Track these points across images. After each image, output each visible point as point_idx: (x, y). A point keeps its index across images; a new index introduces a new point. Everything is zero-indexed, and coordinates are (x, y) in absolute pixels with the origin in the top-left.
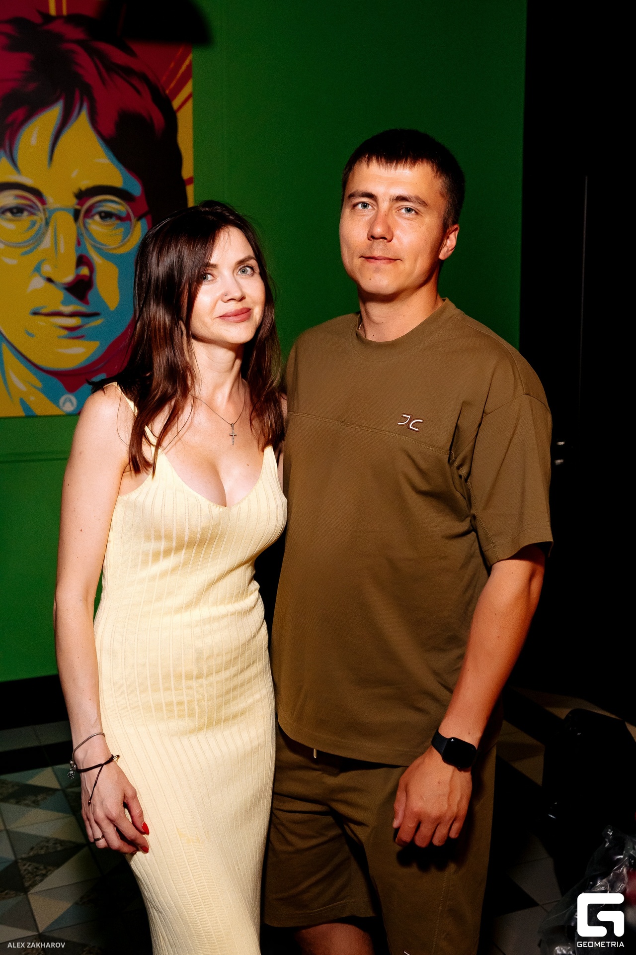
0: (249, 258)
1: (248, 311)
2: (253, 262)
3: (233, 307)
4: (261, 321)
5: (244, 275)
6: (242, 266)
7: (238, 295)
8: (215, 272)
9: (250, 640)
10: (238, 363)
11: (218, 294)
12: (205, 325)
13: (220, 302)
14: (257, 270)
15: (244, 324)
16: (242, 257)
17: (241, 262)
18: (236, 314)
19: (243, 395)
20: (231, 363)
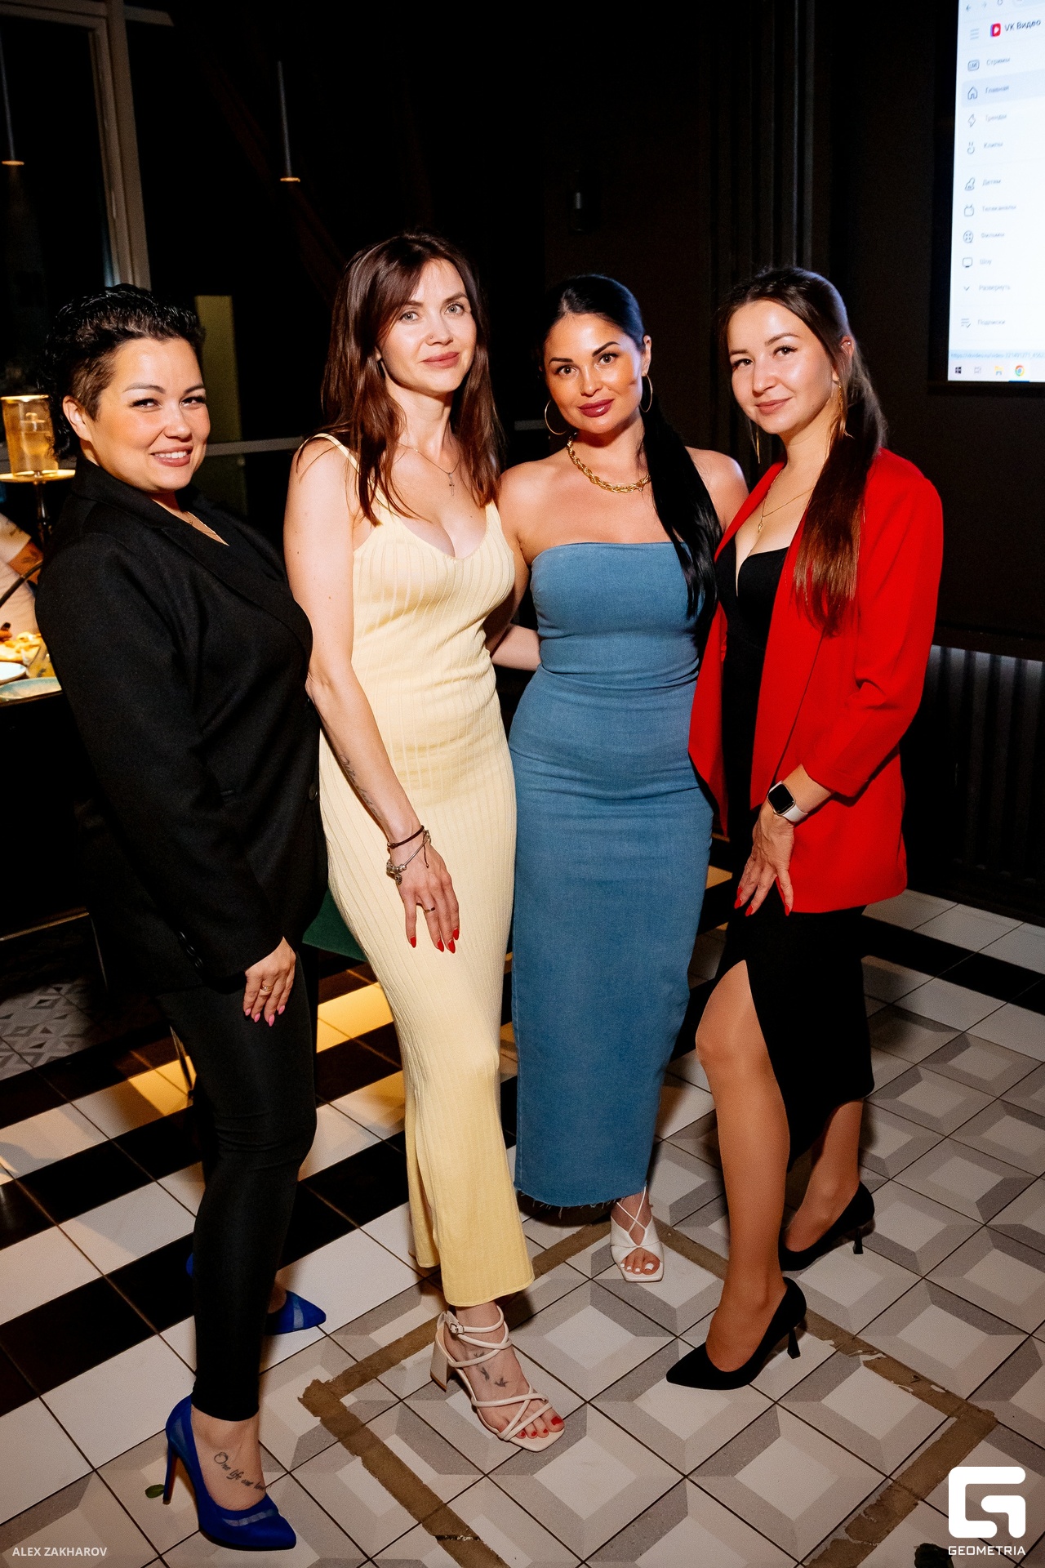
0: (458, 296)
1: (455, 356)
2: (464, 301)
3: (438, 351)
4: (470, 365)
5: (452, 314)
6: (451, 304)
7: (444, 338)
8: (420, 311)
9: (483, 707)
10: (447, 410)
11: (423, 336)
12: (408, 369)
13: (425, 346)
14: (468, 309)
15: (452, 370)
16: (451, 294)
17: (449, 300)
18: (442, 359)
19: (455, 447)
20: (441, 410)
